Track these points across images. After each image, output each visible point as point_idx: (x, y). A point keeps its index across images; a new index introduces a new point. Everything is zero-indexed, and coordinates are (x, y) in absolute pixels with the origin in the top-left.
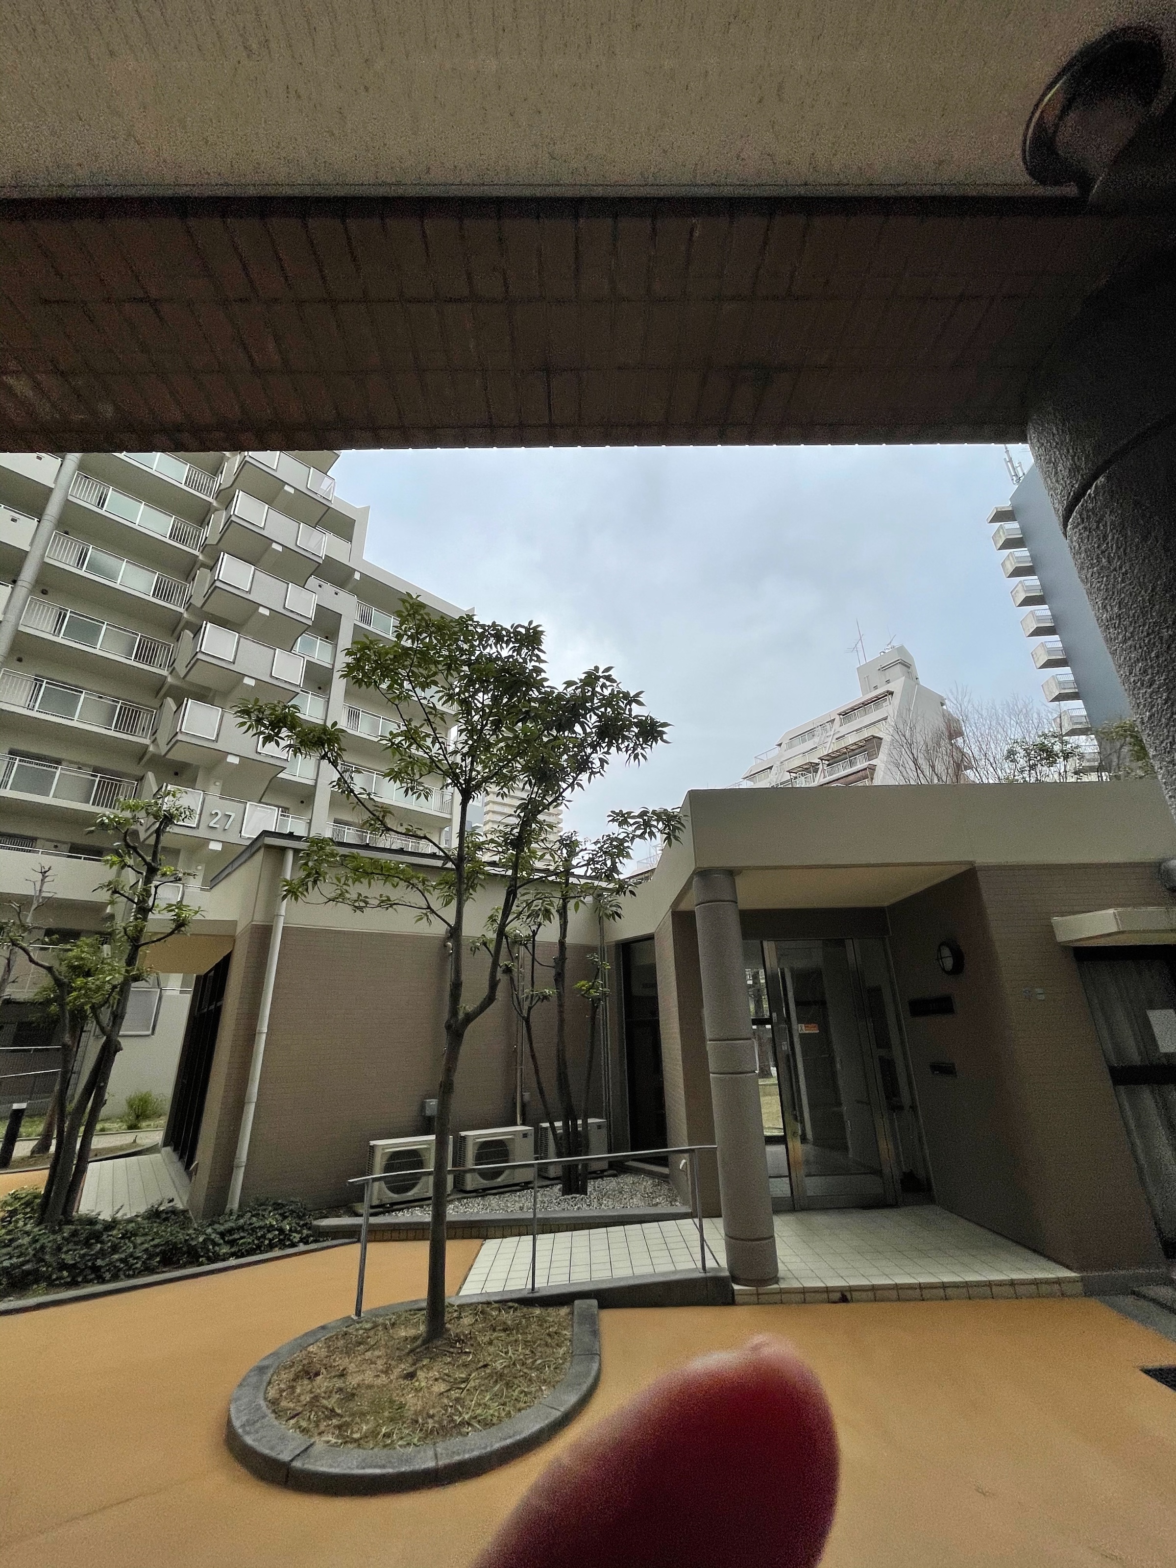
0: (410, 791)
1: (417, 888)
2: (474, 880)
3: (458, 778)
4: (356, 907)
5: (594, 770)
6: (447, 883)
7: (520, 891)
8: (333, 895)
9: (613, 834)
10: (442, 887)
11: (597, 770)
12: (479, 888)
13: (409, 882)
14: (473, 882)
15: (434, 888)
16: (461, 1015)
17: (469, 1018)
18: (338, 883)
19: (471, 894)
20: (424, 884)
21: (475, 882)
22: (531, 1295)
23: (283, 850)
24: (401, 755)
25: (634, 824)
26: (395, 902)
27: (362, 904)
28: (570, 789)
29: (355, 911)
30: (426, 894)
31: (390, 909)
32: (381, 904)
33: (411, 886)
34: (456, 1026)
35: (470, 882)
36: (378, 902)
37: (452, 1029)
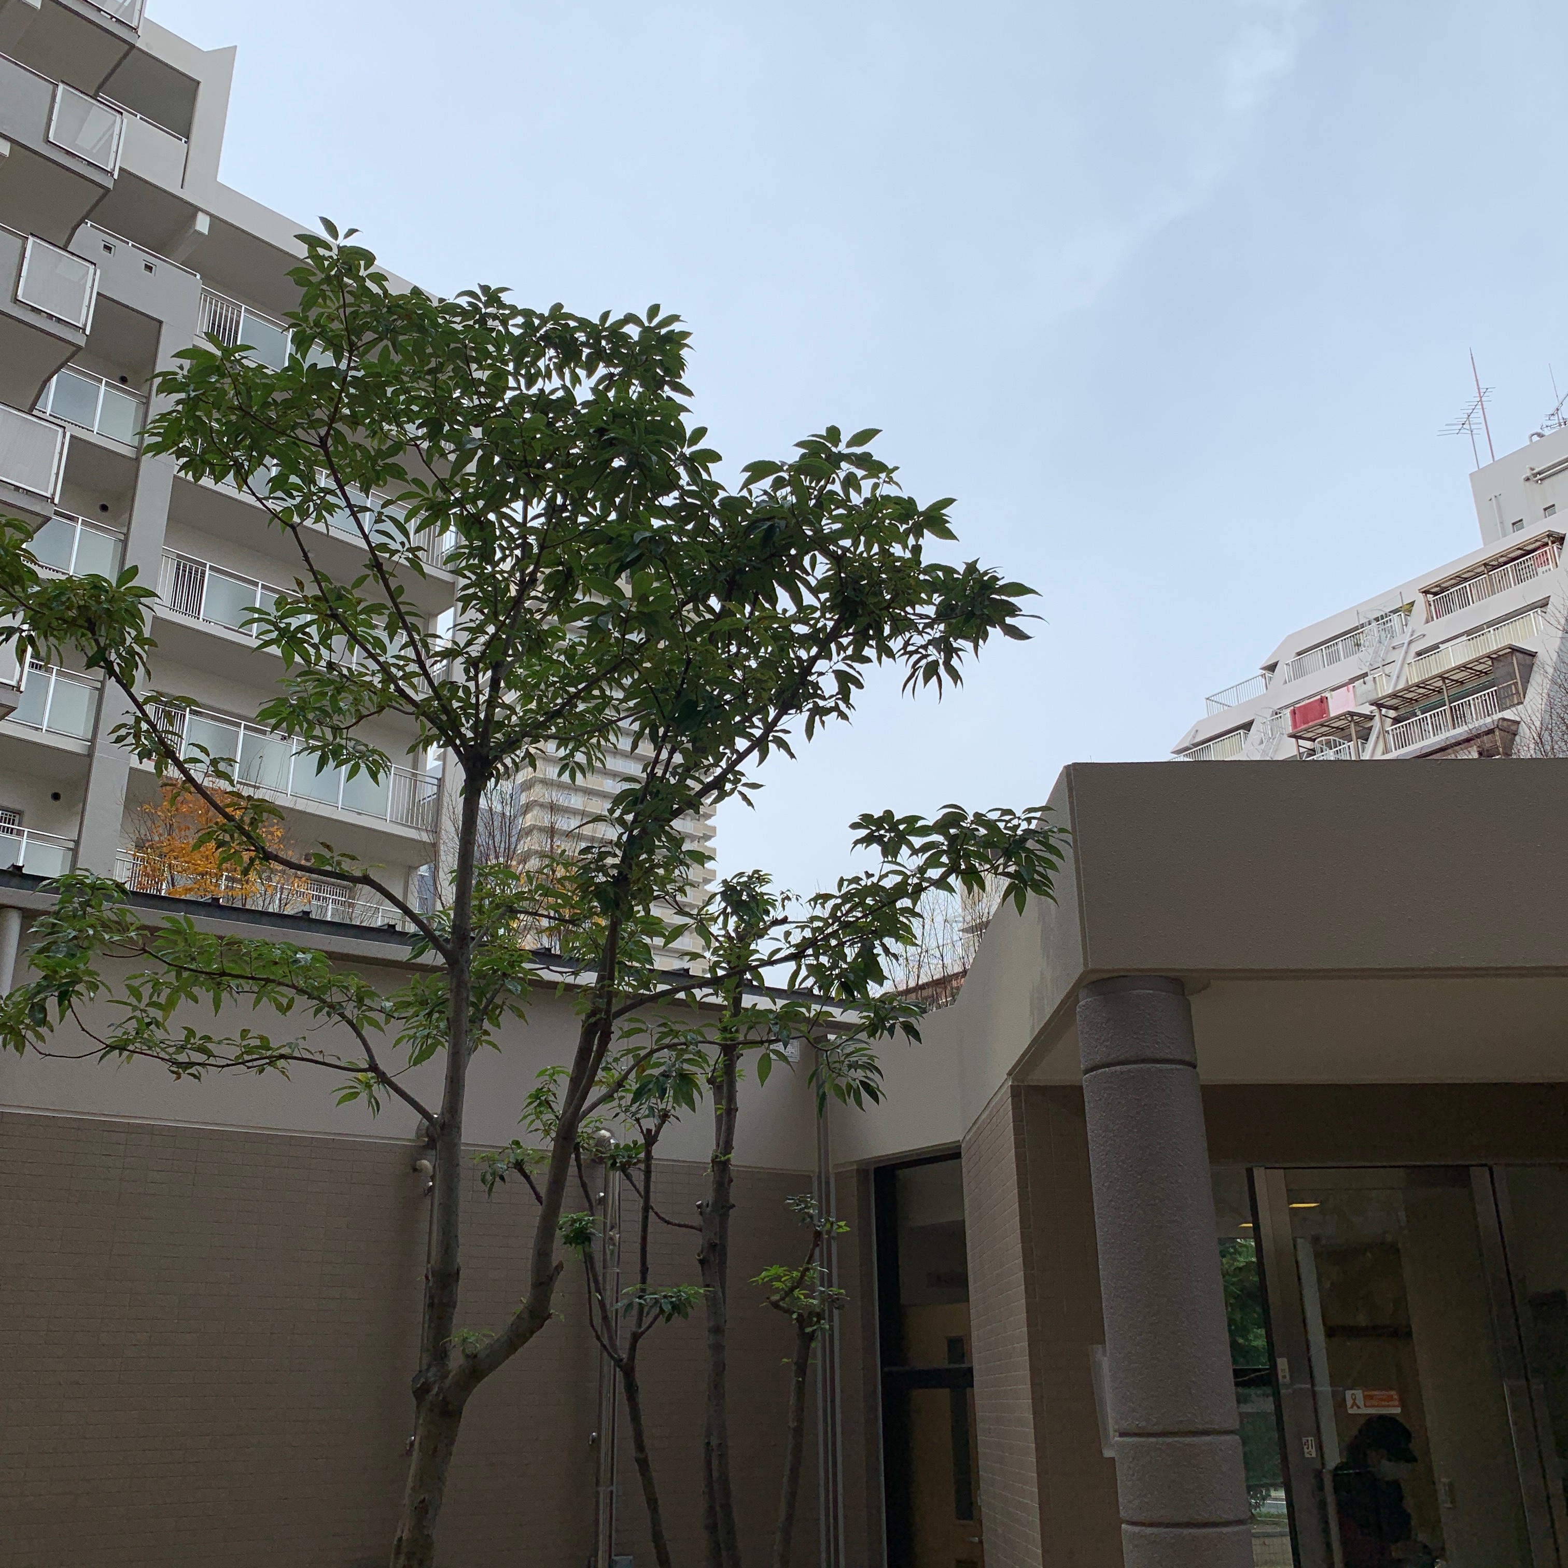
0: (330, 758)
1: (342, 1015)
2: (493, 997)
3: (455, 725)
4: (179, 1064)
5: (821, 703)
6: (423, 1003)
7: (618, 1026)
8: (117, 1033)
9: (869, 875)
10: (411, 1011)
11: (831, 703)
12: (506, 1018)
13: (319, 999)
14: (490, 1001)
15: (389, 1016)
17: (477, 1370)
18: (135, 1003)
19: (486, 1033)
20: (360, 1001)
21: (498, 1000)
25: (924, 848)
26: (283, 1051)
27: (196, 1057)
28: (756, 753)
29: (176, 1074)
30: (367, 1031)
31: (269, 1069)
32: (246, 1057)
33: (327, 1009)
34: (440, 1389)
35: (485, 1000)
36: (236, 1051)
37: (430, 1397)
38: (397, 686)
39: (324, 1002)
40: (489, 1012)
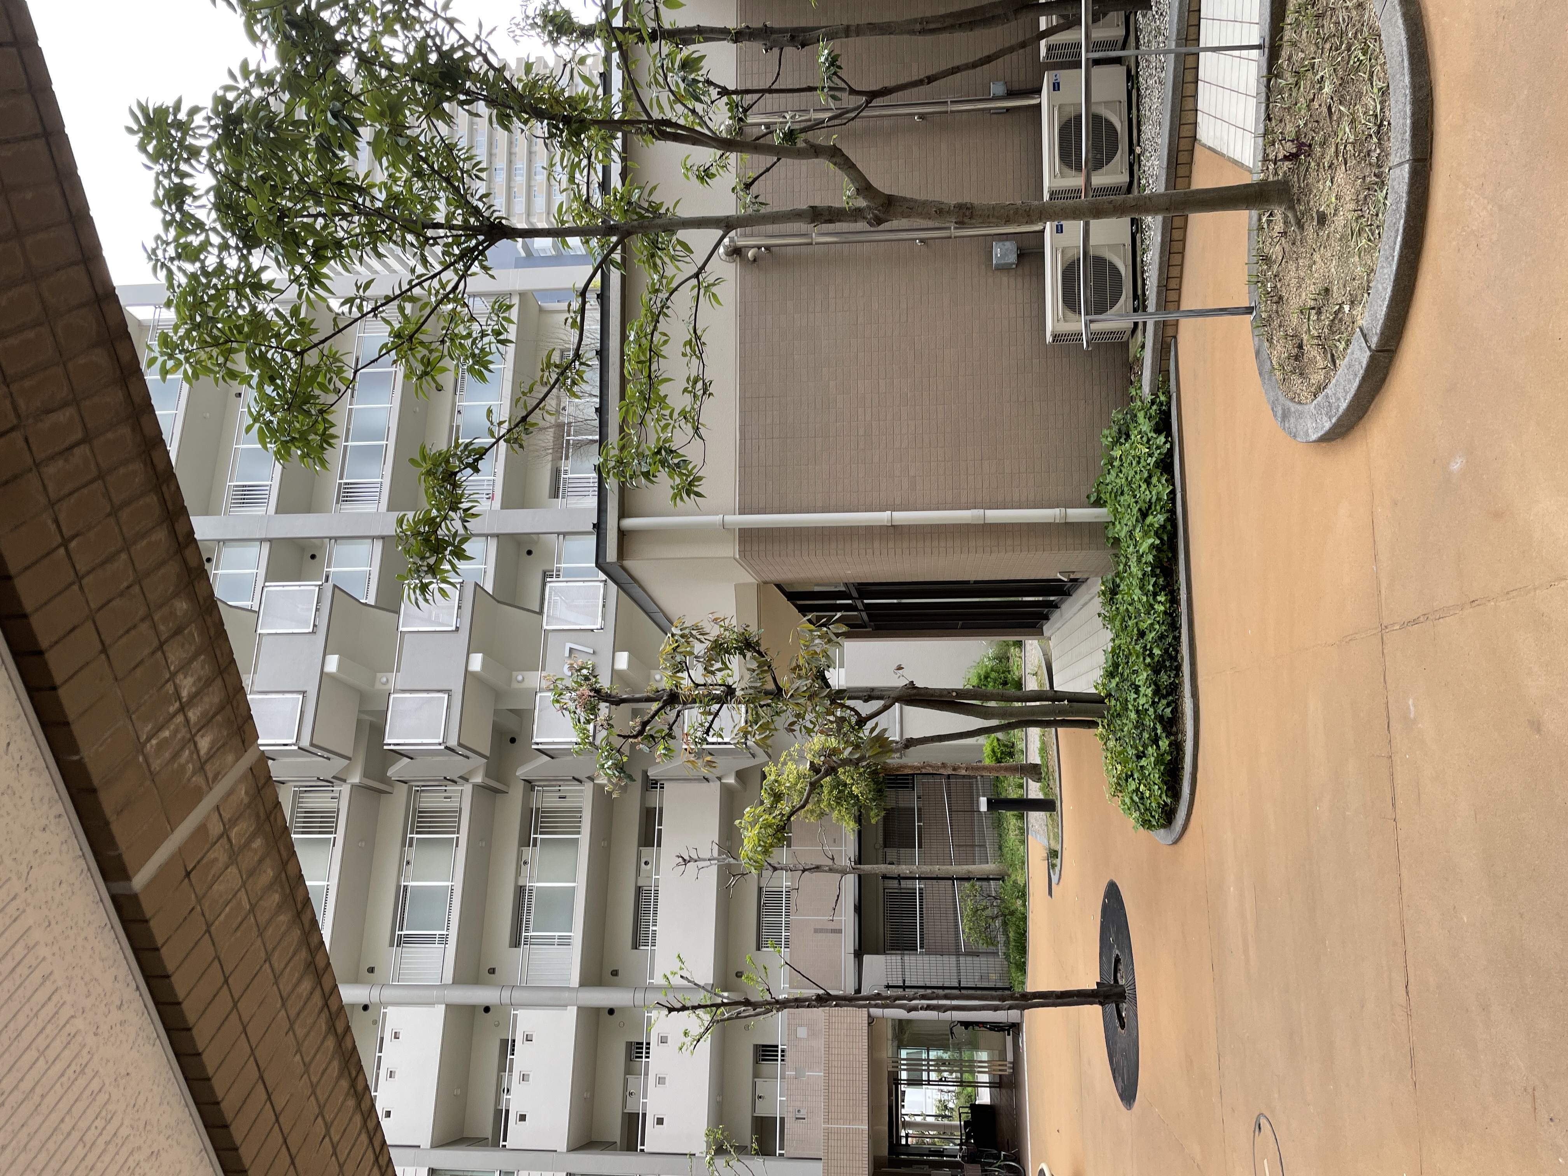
0: (501, 337)
1: (667, 299)
2: (643, 208)
4: (704, 393)
6: (653, 256)
8: (689, 429)
10: (659, 262)
12: (656, 198)
13: (659, 316)
14: (647, 210)
15: (662, 277)
16: (862, 203)
17: (865, 188)
18: (671, 427)
19: (668, 209)
20: (657, 291)
21: (646, 205)
22: (1266, 50)
23: (622, 534)
24: (442, 357)
26: (692, 332)
27: (700, 385)
29: (710, 394)
30: (674, 285)
31: (703, 340)
32: (697, 352)
33: (665, 310)
34: (876, 209)
35: (647, 214)
36: (695, 361)
37: (881, 215)
38: (449, 293)
39: (660, 313)
40: (654, 208)
